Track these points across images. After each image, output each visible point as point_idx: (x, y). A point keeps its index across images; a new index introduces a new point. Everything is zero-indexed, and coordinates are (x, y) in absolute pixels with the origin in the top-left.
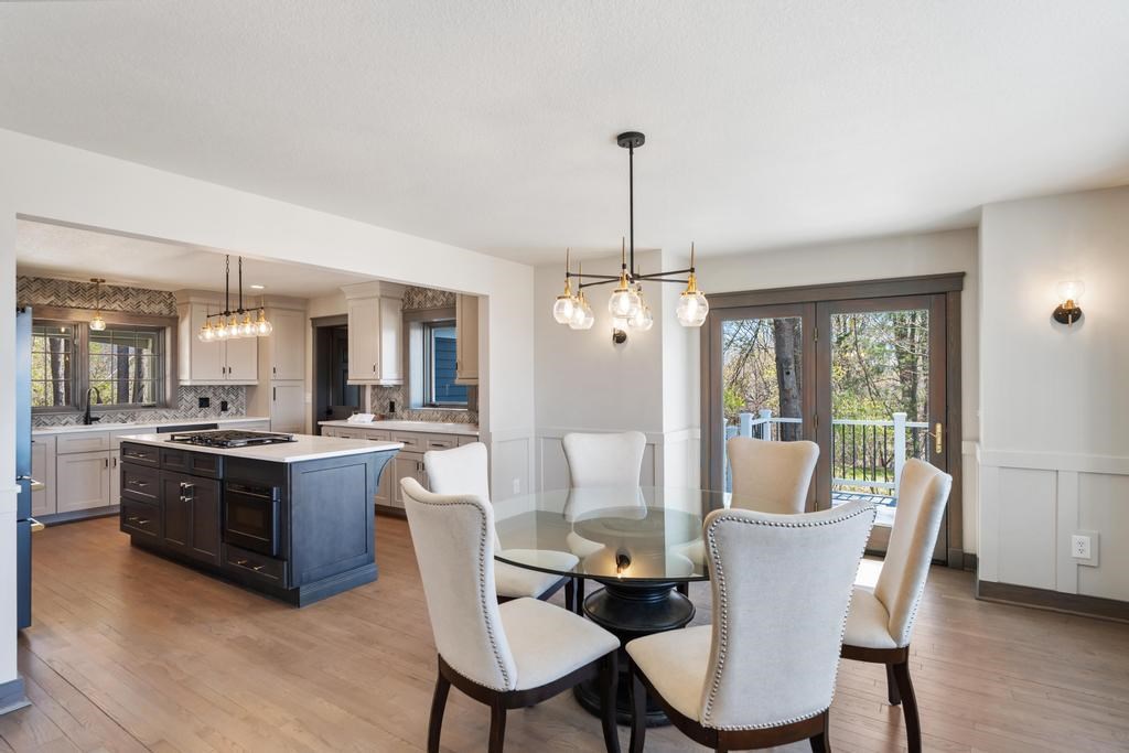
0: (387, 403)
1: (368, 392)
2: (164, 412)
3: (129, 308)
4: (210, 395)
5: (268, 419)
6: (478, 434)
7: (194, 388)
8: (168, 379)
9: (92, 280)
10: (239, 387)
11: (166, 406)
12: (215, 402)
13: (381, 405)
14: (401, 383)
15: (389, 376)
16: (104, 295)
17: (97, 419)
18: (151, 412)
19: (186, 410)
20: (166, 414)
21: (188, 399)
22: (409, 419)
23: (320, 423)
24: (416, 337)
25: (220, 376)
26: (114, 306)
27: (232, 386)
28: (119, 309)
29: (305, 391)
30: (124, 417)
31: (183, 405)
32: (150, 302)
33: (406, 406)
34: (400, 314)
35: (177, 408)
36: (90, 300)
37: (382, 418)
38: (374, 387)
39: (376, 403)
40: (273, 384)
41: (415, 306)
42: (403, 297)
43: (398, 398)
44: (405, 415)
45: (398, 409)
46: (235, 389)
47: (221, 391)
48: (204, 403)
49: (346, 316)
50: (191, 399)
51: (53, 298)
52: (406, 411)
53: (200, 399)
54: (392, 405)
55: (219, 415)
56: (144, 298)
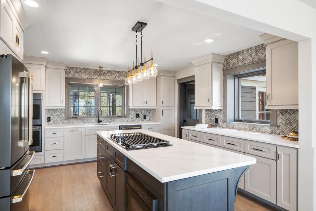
0: (214, 118)
1: (204, 113)
2: (124, 119)
3: (112, 79)
4: (139, 113)
5: (160, 123)
6: (297, 147)
7: (134, 110)
8: (125, 106)
9: (99, 67)
10: (150, 109)
11: (125, 117)
12: (142, 116)
13: (210, 120)
14: (222, 108)
15: (216, 104)
16: (104, 74)
17: (102, 121)
18: (119, 119)
19: (132, 118)
20: (125, 120)
21: (132, 114)
22: (227, 127)
23: (182, 127)
24: (231, 83)
25: (143, 105)
26: (108, 78)
27: (147, 109)
28: (109, 79)
29: (175, 112)
30: (110, 121)
31: (130, 116)
32: (119, 76)
33: (225, 121)
34: (222, 71)
35: (128, 118)
36: (100, 76)
37: (212, 126)
38: (207, 110)
39: (207, 118)
40: (162, 108)
41: (231, 66)
42: (223, 62)
43: (220, 116)
44: (224, 125)
45: (220, 122)
46: (149, 110)
47: (143, 111)
48: (138, 115)
49: (194, 76)
50: (133, 114)
51: (88, 75)
52: (225, 123)
53: (136, 114)
54: (217, 120)
55: (143, 121)
56: (117, 74)
